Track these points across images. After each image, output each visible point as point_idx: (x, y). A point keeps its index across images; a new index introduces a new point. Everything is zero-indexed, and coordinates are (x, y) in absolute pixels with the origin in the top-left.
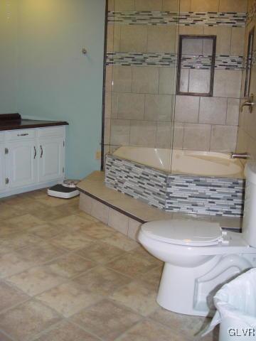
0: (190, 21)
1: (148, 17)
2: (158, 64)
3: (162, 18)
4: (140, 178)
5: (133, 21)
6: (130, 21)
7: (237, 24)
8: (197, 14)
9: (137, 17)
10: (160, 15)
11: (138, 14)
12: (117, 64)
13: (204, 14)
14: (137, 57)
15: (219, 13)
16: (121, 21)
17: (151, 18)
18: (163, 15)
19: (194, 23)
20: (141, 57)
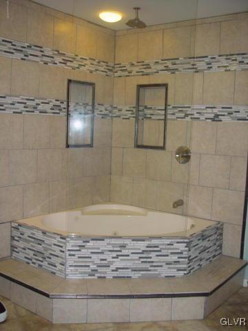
0: (75, 64)
1: (40, 54)
2: (49, 113)
3: (53, 58)
4: (143, 252)
5: (25, 56)
6: (22, 56)
7: (109, 73)
8: (81, 58)
9: (30, 51)
10: (50, 54)
11: (29, 47)
12: (7, 111)
13: (86, 59)
14: (29, 103)
15: (97, 61)
16: (12, 53)
17: (43, 55)
18: (54, 54)
19: (78, 68)
20: (33, 103)
